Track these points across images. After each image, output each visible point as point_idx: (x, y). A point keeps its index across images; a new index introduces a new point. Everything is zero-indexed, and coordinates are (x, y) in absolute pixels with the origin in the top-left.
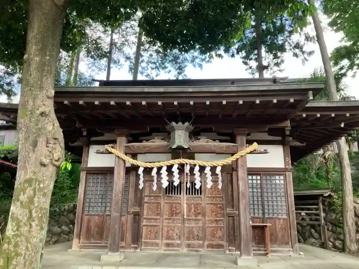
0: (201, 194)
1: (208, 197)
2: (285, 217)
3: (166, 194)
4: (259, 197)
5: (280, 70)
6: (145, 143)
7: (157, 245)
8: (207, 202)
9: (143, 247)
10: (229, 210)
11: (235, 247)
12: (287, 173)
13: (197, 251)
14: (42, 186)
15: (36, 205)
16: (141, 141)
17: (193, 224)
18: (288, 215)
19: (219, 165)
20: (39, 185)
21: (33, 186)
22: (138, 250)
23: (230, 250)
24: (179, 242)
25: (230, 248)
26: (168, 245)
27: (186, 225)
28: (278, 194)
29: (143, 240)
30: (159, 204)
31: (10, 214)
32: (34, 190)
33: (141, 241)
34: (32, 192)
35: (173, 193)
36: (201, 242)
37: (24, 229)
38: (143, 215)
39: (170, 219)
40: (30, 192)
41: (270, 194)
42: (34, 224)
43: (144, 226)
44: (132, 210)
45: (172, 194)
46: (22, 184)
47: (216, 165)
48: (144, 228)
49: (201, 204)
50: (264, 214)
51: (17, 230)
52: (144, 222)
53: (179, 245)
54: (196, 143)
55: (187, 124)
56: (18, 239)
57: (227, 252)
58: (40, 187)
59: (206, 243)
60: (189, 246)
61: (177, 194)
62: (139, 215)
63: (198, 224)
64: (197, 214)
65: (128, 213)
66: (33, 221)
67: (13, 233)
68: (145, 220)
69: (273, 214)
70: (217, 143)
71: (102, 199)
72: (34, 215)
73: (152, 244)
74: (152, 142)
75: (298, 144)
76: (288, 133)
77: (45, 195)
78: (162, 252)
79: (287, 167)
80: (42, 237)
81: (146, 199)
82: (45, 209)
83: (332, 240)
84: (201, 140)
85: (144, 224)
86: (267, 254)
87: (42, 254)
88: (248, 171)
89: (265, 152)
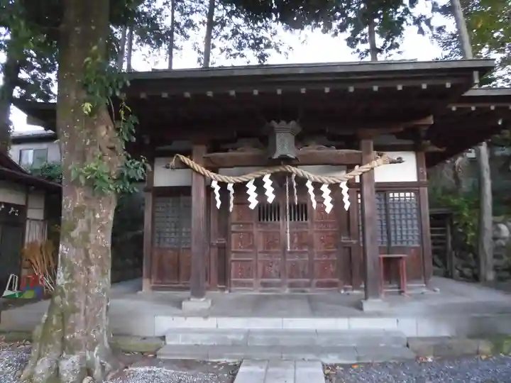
0: (306, 220)
1: (317, 223)
2: (417, 245)
3: (260, 220)
4: (384, 221)
5: (399, 52)
6: (231, 153)
7: (250, 284)
8: (315, 229)
9: (233, 289)
10: (344, 239)
11: (351, 284)
12: (421, 189)
13: (303, 292)
14: (98, 216)
15: (93, 242)
16: (226, 151)
17: (297, 258)
18: (421, 242)
19: (343, 181)
20: (94, 215)
21: (86, 217)
22: (227, 292)
23: (345, 289)
24: (278, 280)
25: (346, 286)
26: (265, 285)
27: (288, 260)
28: (409, 216)
29: (233, 279)
30: (251, 234)
31: (60, 255)
32: (89, 222)
33: (230, 281)
34: (85, 226)
35: (269, 219)
36: (307, 280)
37: (81, 276)
38: (231, 248)
39: (267, 252)
40: (82, 226)
41: (397, 217)
42: (93, 269)
43: (233, 261)
44: (215, 242)
45: (267, 220)
46: (71, 214)
47: (339, 182)
48: (233, 264)
49: (306, 232)
50: (389, 242)
51: (71, 277)
52: (233, 257)
53: (279, 285)
54: (304, 151)
55: (292, 123)
56: (74, 290)
57: (342, 292)
58: (95, 218)
59: (315, 281)
60: (291, 285)
61: (275, 220)
62: (225, 248)
63: (302, 257)
64: (301, 245)
65: (211, 246)
66: (91, 265)
67: (66, 282)
68: (233, 255)
69: (402, 242)
70: (334, 151)
71: (175, 228)
72: (92, 256)
73: (243, 284)
74: (242, 151)
75: (436, 149)
76: (423, 134)
77: (103, 228)
78: (258, 293)
79: (421, 180)
80: (105, 286)
81: (233, 228)
82: (106, 247)
83: (459, 267)
84: (310, 147)
85: (233, 258)
86: (403, 292)
87: (107, 307)
88: (376, 187)
89: (400, 161)
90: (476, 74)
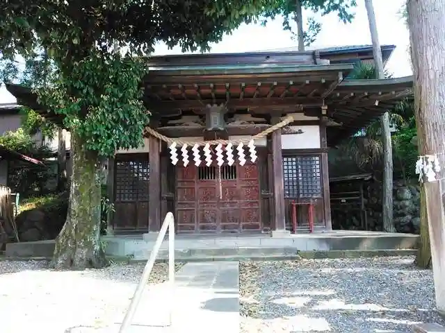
0: (235, 177)
1: (243, 181)
2: (319, 196)
3: (200, 178)
6: (178, 127)
7: (193, 228)
9: (179, 231)
10: (264, 192)
11: (270, 227)
12: (323, 154)
13: (233, 232)
16: (174, 125)
17: (228, 207)
18: (323, 194)
24: (214, 224)
25: (265, 228)
26: (203, 228)
27: (222, 208)
28: (313, 175)
29: (178, 224)
30: (193, 189)
36: (237, 224)
38: (177, 201)
39: (205, 203)
41: (305, 175)
43: (179, 210)
44: (165, 196)
45: (206, 179)
49: (236, 187)
50: (298, 194)
53: (214, 228)
54: (231, 125)
55: (222, 106)
57: (263, 232)
59: (242, 224)
60: (224, 227)
61: (211, 178)
62: (173, 200)
63: (233, 206)
64: (232, 197)
65: (162, 198)
68: (179, 205)
69: (308, 194)
70: (252, 125)
73: (187, 228)
75: (335, 123)
76: (324, 112)
78: (198, 234)
79: (323, 147)
81: (179, 185)
84: (236, 122)
88: (283, 153)
89: (300, 132)
90: (341, 74)
